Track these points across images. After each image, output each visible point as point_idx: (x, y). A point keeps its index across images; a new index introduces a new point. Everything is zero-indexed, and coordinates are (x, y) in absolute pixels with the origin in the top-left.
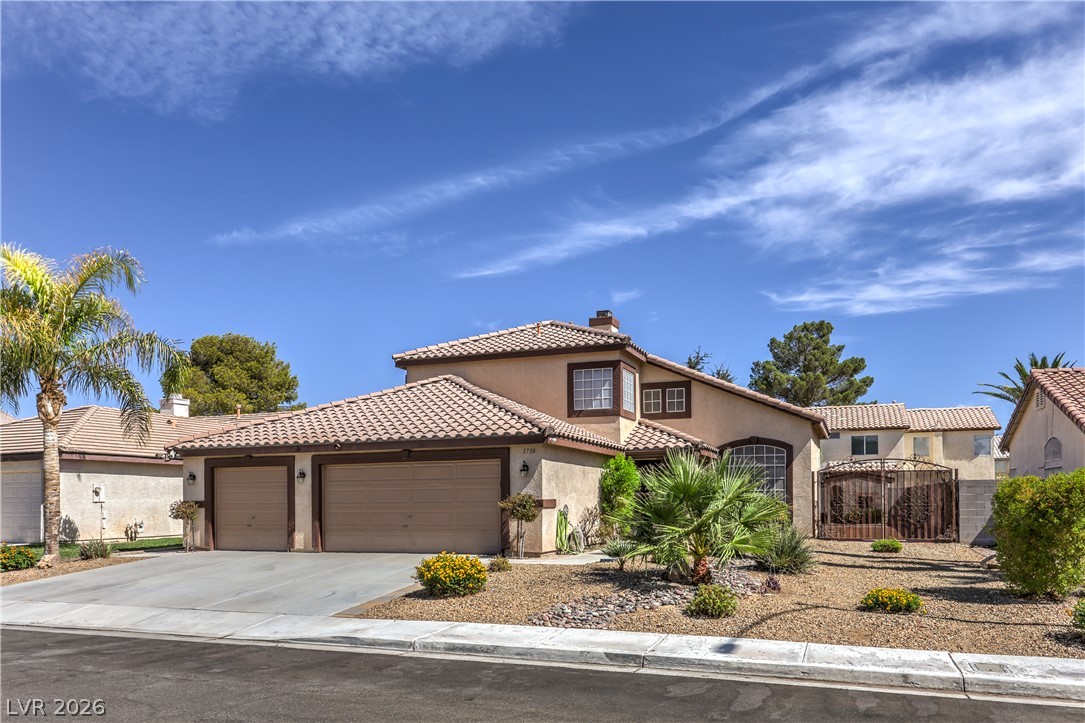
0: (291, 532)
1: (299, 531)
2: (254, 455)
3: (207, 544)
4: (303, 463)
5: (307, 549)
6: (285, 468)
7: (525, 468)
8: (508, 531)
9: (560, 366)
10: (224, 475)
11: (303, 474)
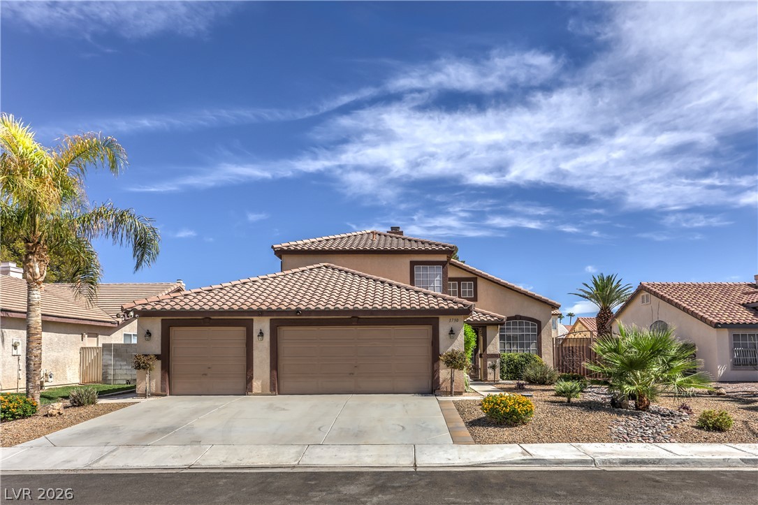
0: (249, 380)
1: (257, 379)
2: (212, 318)
3: (163, 389)
4: (261, 325)
5: (265, 393)
6: (244, 329)
7: (452, 332)
8: (439, 377)
10: (177, 333)
11: (261, 334)
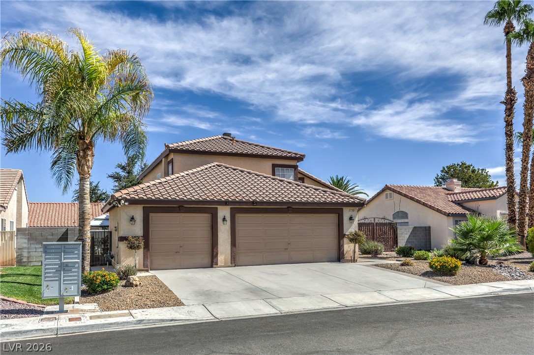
0: (215, 256)
3: (146, 266)
4: (224, 212)
5: (227, 265)
6: (210, 215)
7: (351, 219)
8: (343, 250)
9: (268, 164)
11: (224, 219)
